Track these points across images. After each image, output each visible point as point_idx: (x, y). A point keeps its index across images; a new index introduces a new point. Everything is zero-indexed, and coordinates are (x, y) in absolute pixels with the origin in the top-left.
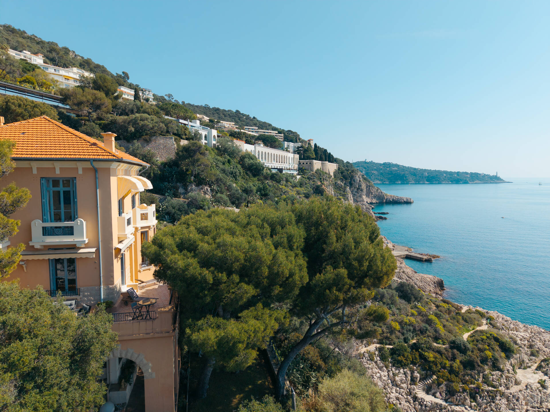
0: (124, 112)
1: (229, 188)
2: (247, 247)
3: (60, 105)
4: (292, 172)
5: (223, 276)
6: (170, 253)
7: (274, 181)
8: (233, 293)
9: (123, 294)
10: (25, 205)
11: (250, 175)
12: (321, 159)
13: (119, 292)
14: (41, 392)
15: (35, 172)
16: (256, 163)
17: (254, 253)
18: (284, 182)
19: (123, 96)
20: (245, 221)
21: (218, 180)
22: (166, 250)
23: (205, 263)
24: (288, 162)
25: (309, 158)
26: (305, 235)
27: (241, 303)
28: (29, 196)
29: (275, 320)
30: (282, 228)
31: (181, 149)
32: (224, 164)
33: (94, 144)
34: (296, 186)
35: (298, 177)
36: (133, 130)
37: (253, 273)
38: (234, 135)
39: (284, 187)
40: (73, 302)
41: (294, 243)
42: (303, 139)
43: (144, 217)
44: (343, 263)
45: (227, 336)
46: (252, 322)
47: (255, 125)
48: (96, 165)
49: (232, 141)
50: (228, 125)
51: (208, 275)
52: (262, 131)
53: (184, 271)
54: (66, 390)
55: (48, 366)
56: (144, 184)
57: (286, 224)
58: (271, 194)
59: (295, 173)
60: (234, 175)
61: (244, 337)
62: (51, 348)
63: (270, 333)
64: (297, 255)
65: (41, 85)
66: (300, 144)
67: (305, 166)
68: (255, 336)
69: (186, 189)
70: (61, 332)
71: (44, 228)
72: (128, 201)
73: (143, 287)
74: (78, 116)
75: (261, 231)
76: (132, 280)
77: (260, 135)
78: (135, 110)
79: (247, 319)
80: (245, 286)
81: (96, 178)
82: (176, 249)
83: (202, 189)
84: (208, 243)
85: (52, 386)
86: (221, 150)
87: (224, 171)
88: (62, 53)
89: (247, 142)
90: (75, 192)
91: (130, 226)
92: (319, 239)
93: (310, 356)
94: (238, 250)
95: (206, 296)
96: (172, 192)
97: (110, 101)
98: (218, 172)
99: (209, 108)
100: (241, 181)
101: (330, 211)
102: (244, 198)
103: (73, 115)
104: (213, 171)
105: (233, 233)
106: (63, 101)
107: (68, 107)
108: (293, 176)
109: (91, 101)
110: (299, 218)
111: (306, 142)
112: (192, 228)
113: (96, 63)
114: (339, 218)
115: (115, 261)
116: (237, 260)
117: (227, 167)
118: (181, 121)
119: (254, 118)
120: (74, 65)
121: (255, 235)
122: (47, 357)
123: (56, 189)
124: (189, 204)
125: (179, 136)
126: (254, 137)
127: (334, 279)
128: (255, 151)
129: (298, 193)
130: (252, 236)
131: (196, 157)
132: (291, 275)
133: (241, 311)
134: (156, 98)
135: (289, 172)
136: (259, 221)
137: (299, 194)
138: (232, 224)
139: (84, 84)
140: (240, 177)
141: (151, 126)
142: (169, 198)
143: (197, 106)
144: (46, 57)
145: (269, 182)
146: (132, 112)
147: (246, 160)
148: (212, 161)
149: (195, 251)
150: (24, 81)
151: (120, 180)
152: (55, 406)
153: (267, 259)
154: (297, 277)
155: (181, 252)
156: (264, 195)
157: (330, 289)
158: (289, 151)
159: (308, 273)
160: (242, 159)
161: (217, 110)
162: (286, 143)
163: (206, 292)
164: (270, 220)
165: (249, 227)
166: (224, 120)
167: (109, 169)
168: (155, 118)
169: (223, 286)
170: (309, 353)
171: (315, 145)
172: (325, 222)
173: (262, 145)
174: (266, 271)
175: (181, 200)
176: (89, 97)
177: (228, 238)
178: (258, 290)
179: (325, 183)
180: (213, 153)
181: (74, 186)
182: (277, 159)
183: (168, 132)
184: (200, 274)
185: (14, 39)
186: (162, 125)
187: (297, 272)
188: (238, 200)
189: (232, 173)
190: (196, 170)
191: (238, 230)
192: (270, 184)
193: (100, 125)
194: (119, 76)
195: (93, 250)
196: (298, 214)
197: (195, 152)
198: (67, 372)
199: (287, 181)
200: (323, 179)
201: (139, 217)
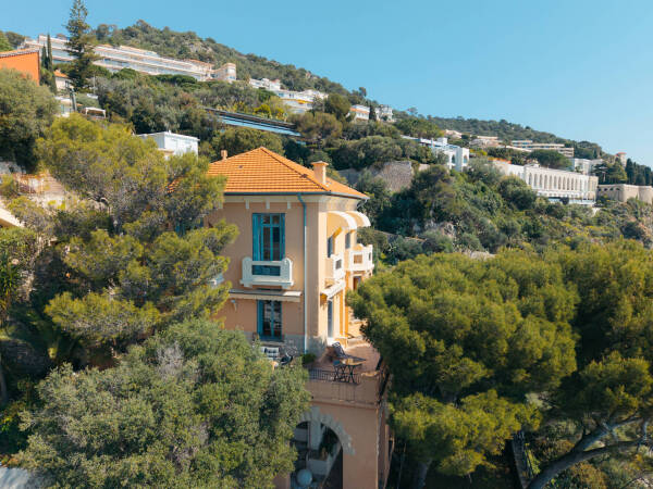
0: (356, 136)
1: (481, 226)
2: (478, 309)
3: (292, 134)
4: (584, 203)
5: (440, 345)
6: (376, 306)
7: (553, 215)
8: (454, 369)
9: (328, 348)
10: (232, 242)
11: (514, 207)
12: (638, 183)
13: (324, 345)
14: (230, 441)
15: (247, 207)
16: (524, 191)
17: (486, 320)
18: (570, 218)
19: (357, 116)
20: (481, 273)
21: (466, 215)
22: (371, 303)
23: (419, 324)
24: (578, 187)
25: (616, 181)
26: (579, 300)
27: (463, 384)
28: (237, 232)
29: (516, 416)
30: (539, 287)
31: (419, 176)
32: (475, 193)
33: (305, 176)
34: (588, 224)
35: (596, 210)
36: (363, 155)
37: (485, 346)
38: (494, 153)
39: (568, 224)
40: (277, 349)
41: (557, 310)
42: (606, 152)
43: (358, 259)
44: (644, 349)
45: (439, 426)
46: (479, 413)
47: (529, 137)
48: (305, 199)
49: (490, 162)
50: (488, 141)
51: (419, 340)
52: (538, 146)
53: (389, 332)
54: (254, 446)
55: (237, 415)
56: (359, 220)
57: (545, 282)
58: (545, 234)
59: (591, 204)
60: (489, 208)
61: (464, 432)
62: (241, 396)
63: (505, 433)
64: (560, 329)
65: (275, 114)
66: (600, 161)
67: (608, 194)
68: (480, 434)
69: (422, 226)
70: (252, 382)
71: (254, 267)
72: (340, 241)
73: (353, 343)
74: (308, 144)
75: (504, 288)
76: (341, 332)
77: (535, 152)
78: (368, 132)
79: (472, 408)
80: (470, 363)
81: (304, 214)
82: (383, 302)
83: (443, 226)
84: (425, 300)
85: (240, 438)
86: (473, 175)
87: (475, 203)
88: (298, 75)
89: (514, 162)
90: (283, 230)
91: (340, 270)
92: (603, 309)
93: (588, 481)
94: (463, 313)
95: (415, 367)
96: (405, 230)
97: (340, 124)
98: (466, 204)
99: (463, 121)
100: (499, 216)
101: (626, 266)
102: (501, 239)
103: (303, 144)
104: (459, 203)
105: (460, 289)
106: (293, 128)
107: (298, 135)
108: (586, 209)
109: (321, 126)
110: (571, 274)
111: (612, 157)
112: (406, 278)
113: (332, 81)
114: (643, 277)
115: (320, 309)
116: (461, 326)
117: (480, 197)
118: (423, 140)
119: (527, 128)
120: (309, 87)
121: (494, 294)
122: (237, 406)
123: (267, 225)
124: (425, 246)
125: (418, 159)
126: (524, 154)
127: (622, 374)
128: (524, 174)
129: (593, 234)
130: (489, 295)
131: (437, 186)
132: (546, 357)
133: (465, 395)
134: (396, 114)
135: (579, 203)
136: (503, 275)
137: (594, 236)
138: (461, 276)
139: (316, 107)
140: (499, 211)
141: (384, 149)
142: (400, 237)
143: (447, 120)
144: (283, 82)
145: (545, 218)
146: (365, 134)
147: (510, 186)
148: (458, 189)
149: (406, 308)
150: (260, 111)
151: (330, 215)
152: (242, 460)
153: (508, 330)
154: (555, 362)
155: (389, 306)
156: (534, 235)
157: (613, 387)
158: (581, 173)
159: (577, 358)
160: (503, 187)
161: (473, 123)
162: (577, 162)
163: (417, 363)
164: (520, 274)
165: (486, 282)
166: (482, 135)
167: (316, 204)
168: (389, 139)
169: (439, 358)
170: (587, 476)
171: (629, 161)
172: (614, 283)
173: (537, 165)
174: (504, 347)
175: (416, 239)
176: (319, 122)
177: (450, 295)
178: (491, 371)
179: (644, 219)
180: (462, 179)
181: (283, 222)
182: (559, 183)
183: (404, 155)
184: (409, 338)
185: (255, 68)
186: (398, 148)
187: (557, 354)
188: (493, 241)
189: (486, 205)
190: (438, 201)
191: (468, 284)
192: (546, 220)
193: (328, 152)
194: (356, 93)
195: (298, 294)
196: (571, 267)
197: (436, 178)
198: (256, 426)
199: (574, 215)
200: (642, 213)
201: (352, 259)
